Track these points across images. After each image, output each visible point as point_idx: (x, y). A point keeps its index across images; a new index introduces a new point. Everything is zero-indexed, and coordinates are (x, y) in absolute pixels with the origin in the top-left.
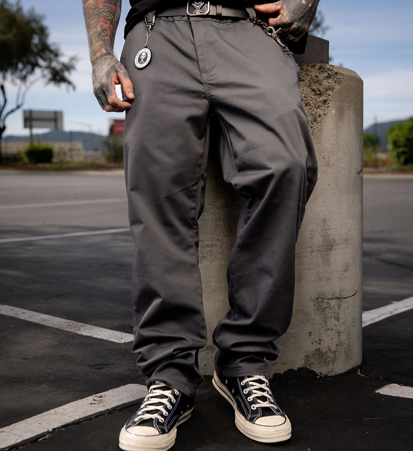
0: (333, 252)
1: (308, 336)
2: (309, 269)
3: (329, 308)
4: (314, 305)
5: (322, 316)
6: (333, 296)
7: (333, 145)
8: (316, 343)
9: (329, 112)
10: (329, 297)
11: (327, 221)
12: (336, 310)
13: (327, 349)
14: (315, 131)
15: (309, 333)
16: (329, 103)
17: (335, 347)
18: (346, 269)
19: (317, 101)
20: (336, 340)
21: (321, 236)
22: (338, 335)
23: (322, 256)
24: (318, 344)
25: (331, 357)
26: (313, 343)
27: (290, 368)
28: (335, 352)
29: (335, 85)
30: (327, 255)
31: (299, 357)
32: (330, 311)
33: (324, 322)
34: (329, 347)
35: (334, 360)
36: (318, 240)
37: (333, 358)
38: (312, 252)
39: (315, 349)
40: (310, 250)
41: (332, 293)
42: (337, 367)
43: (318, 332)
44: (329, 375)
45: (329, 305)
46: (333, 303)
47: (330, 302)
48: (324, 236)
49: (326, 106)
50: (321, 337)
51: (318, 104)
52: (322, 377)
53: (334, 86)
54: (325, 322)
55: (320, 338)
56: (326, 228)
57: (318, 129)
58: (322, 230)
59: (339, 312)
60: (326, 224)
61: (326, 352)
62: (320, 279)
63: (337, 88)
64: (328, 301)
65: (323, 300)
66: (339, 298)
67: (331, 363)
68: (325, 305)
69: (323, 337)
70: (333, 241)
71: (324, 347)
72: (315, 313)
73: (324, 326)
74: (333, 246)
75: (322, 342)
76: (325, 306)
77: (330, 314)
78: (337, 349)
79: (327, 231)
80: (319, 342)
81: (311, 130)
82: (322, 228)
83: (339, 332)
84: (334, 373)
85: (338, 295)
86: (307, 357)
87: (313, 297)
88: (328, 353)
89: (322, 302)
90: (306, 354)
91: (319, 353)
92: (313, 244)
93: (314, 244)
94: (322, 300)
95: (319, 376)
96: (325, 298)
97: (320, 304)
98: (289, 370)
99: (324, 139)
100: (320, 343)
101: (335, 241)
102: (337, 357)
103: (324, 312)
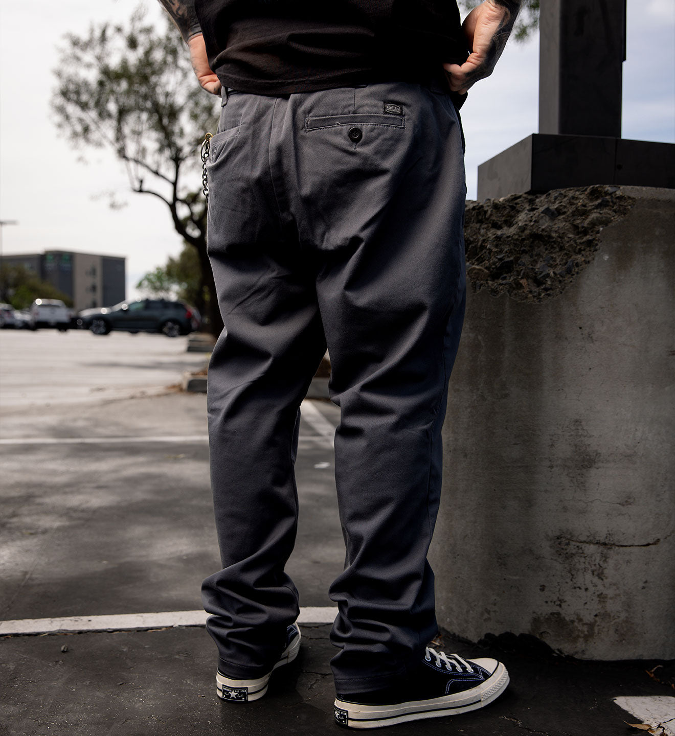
0: (593, 471)
1: (539, 590)
2: (546, 491)
3: (581, 556)
4: (551, 547)
5: (566, 565)
6: (591, 538)
7: (602, 308)
8: (553, 603)
9: (596, 258)
10: (583, 538)
11: (583, 423)
12: (597, 561)
13: (573, 617)
14: (567, 288)
15: (541, 586)
16: (597, 245)
17: (593, 617)
18: (626, 501)
19: (576, 243)
20: (595, 607)
21: (570, 444)
22: (599, 601)
23: (571, 475)
24: (557, 605)
25: (582, 632)
26: (547, 602)
27: (508, 630)
28: (591, 626)
29: (613, 217)
30: (582, 475)
31: (522, 618)
32: (582, 560)
33: (569, 575)
34: (578, 615)
35: (588, 637)
36: (563, 450)
37: (586, 633)
38: (551, 467)
39: (551, 611)
40: (548, 463)
41: (589, 534)
42: (595, 649)
43: (558, 587)
44: (576, 657)
45: (580, 551)
46: (591, 549)
47: (583, 547)
48: (576, 446)
49: (592, 249)
50: (562, 596)
51: (578, 247)
52: (562, 657)
53: (610, 218)
54: (573, 575)
55: (561, 598)
56: (580, 434)
57: (571, 284)
58: (571, 435)
59: (604, 565)
60: (579, 428)
61: (573, 622)
62: (565, 509)
63: (617, 220)
64: (578, 544)
65: (569, 542)
66: (605, 544)
67: (581, 640)
68: (572, 549)
69: (567, 597)
70: (595, 455)
71: (568, 612)
72: (552, 557)
73: (568, 580)
74: (595, 463)
75: (563, 605)
76: (574, 551)
77: (583, 566)
78: (596, 621)
79: (583, 438)
80: (559, 603)
81: (560, 287)
82: (572, 433)
83: (602, 596)
84: (586, 657)
85: (602, 540)
86: (536, 621)
87: (550, 533)
88: (576, 624)
89: (568, 544)
90: (535, 615)
91: (557, 620)
92: (554, 455)
93: (556, 456)
94: (567, 541)
95: (557, 654)
96: (575, 539)
97: (563, 547)
98: (507, 633)
99: (582, 299)
100: (560, 606)
101: (598, 454)
102: (596, 634)
103: (570, 560)
